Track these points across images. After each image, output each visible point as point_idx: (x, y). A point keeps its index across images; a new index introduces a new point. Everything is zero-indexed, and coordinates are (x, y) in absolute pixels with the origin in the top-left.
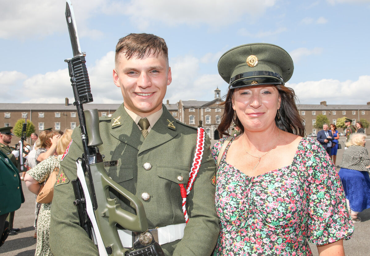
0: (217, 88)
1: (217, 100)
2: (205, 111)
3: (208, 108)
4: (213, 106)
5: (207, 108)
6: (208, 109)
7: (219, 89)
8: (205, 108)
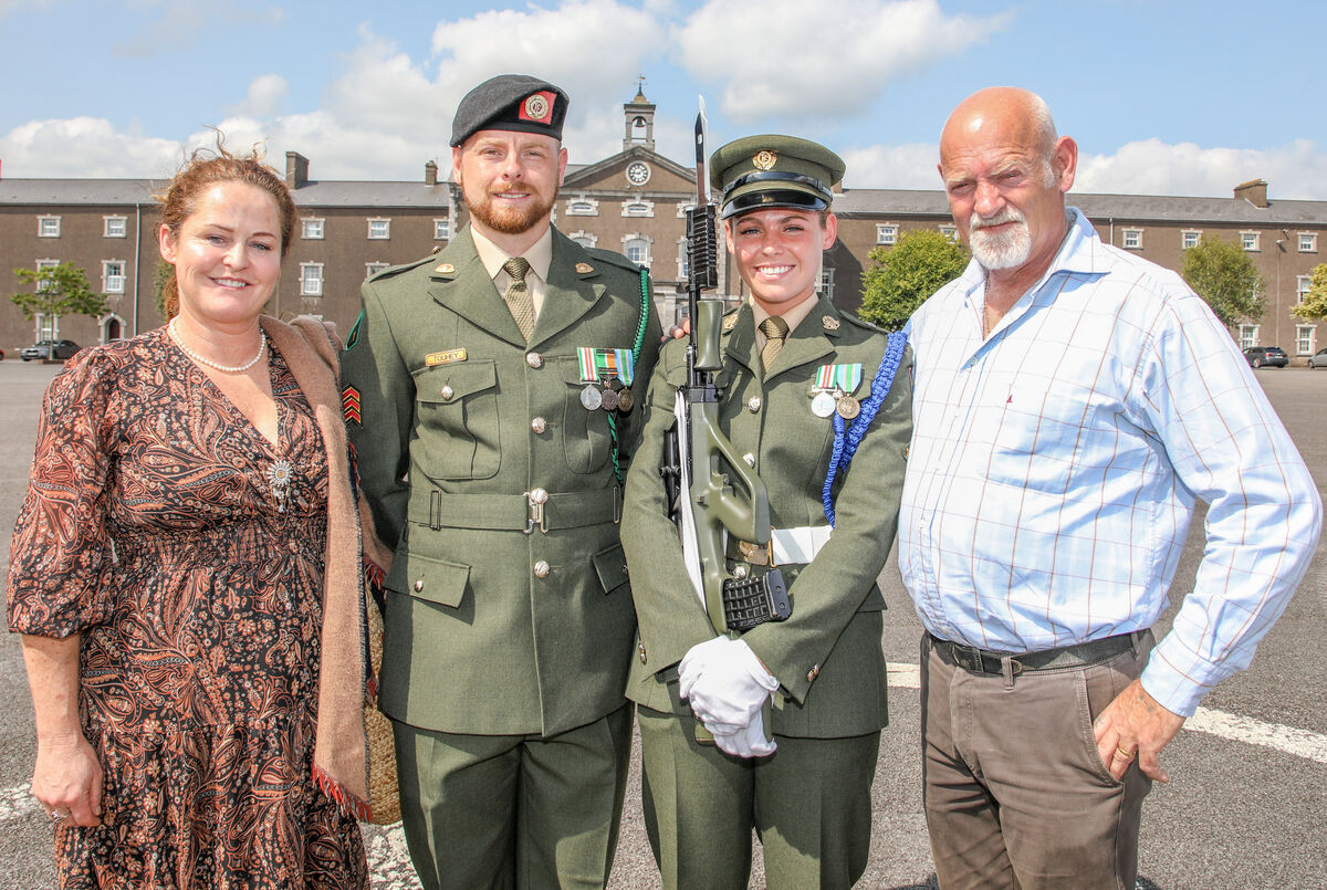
0: (640, 94)
1: (633, 156)
2: (569, 212)
3: (582, 194)
4: (608, 185)
5: (578, 196)
6: (582, 201)
7: (650, 100)
8: (568, 197)
